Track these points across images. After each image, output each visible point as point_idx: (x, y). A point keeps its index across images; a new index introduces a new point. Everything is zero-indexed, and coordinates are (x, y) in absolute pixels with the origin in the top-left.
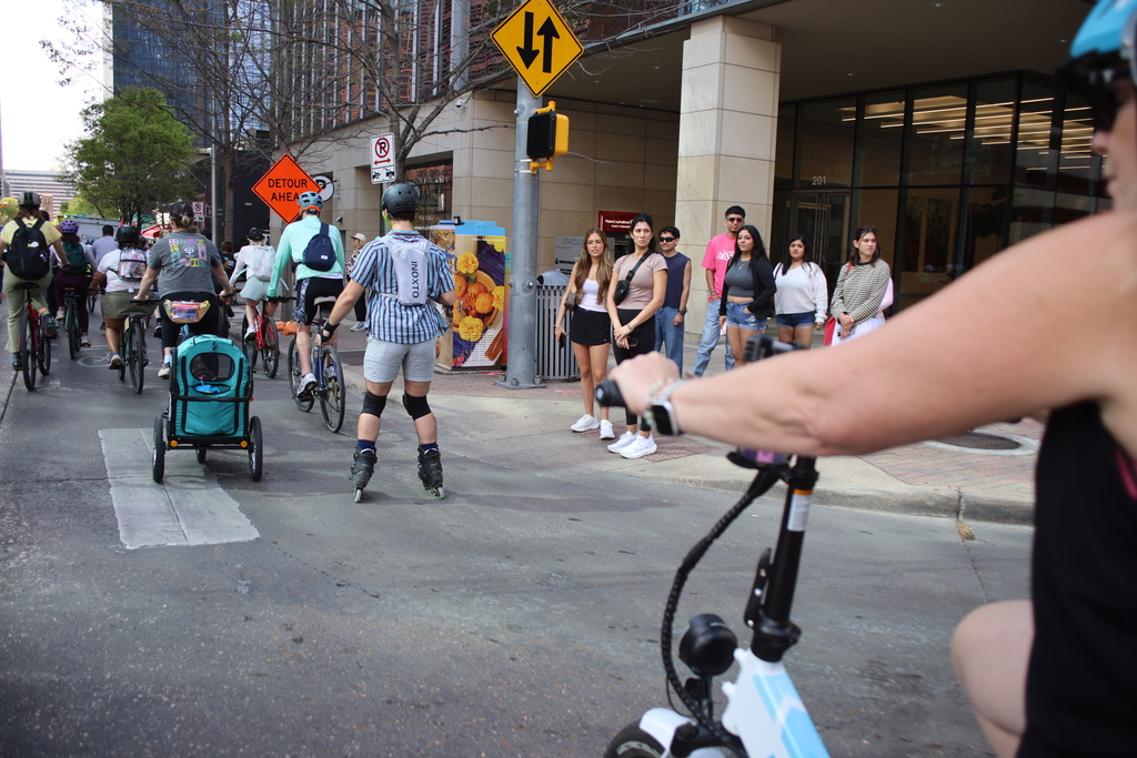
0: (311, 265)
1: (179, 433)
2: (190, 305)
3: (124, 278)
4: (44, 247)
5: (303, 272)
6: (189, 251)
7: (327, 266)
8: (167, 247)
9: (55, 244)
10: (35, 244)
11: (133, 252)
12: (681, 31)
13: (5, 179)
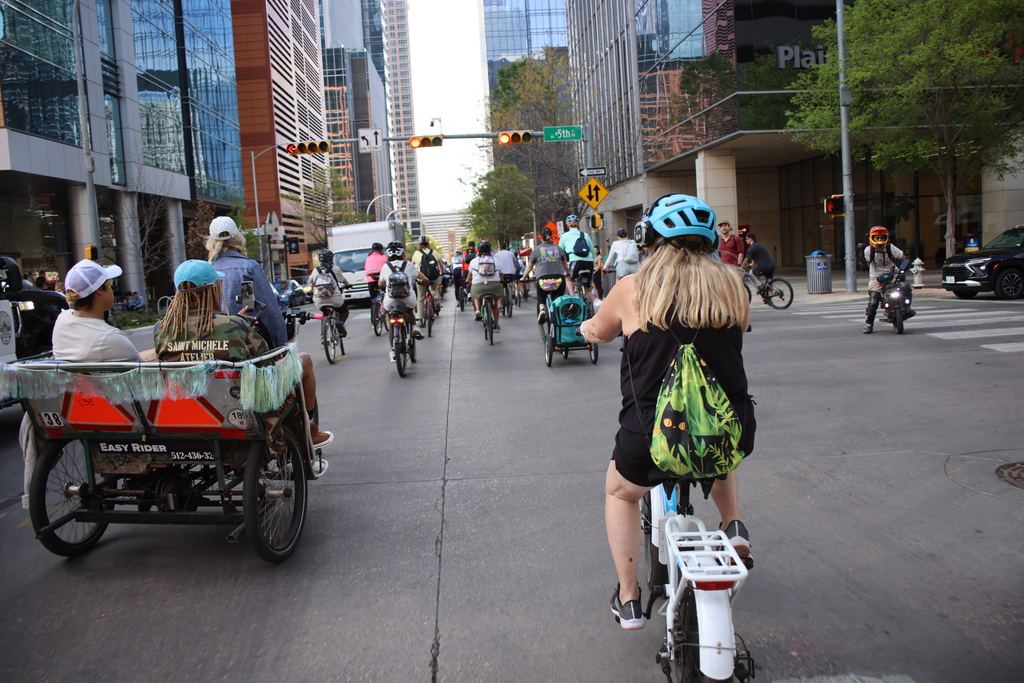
0: (578, 253)
1: (558, 343)
2: (551, 281)
3: (481, 274)
4: (436, 263)
5: (573, 258)
6: (550, 253)
7: (585, 255)
8: (539, 252)
10: (432, 262)
11: (486, 258)
12: (695, 155)
13: (423, 221)
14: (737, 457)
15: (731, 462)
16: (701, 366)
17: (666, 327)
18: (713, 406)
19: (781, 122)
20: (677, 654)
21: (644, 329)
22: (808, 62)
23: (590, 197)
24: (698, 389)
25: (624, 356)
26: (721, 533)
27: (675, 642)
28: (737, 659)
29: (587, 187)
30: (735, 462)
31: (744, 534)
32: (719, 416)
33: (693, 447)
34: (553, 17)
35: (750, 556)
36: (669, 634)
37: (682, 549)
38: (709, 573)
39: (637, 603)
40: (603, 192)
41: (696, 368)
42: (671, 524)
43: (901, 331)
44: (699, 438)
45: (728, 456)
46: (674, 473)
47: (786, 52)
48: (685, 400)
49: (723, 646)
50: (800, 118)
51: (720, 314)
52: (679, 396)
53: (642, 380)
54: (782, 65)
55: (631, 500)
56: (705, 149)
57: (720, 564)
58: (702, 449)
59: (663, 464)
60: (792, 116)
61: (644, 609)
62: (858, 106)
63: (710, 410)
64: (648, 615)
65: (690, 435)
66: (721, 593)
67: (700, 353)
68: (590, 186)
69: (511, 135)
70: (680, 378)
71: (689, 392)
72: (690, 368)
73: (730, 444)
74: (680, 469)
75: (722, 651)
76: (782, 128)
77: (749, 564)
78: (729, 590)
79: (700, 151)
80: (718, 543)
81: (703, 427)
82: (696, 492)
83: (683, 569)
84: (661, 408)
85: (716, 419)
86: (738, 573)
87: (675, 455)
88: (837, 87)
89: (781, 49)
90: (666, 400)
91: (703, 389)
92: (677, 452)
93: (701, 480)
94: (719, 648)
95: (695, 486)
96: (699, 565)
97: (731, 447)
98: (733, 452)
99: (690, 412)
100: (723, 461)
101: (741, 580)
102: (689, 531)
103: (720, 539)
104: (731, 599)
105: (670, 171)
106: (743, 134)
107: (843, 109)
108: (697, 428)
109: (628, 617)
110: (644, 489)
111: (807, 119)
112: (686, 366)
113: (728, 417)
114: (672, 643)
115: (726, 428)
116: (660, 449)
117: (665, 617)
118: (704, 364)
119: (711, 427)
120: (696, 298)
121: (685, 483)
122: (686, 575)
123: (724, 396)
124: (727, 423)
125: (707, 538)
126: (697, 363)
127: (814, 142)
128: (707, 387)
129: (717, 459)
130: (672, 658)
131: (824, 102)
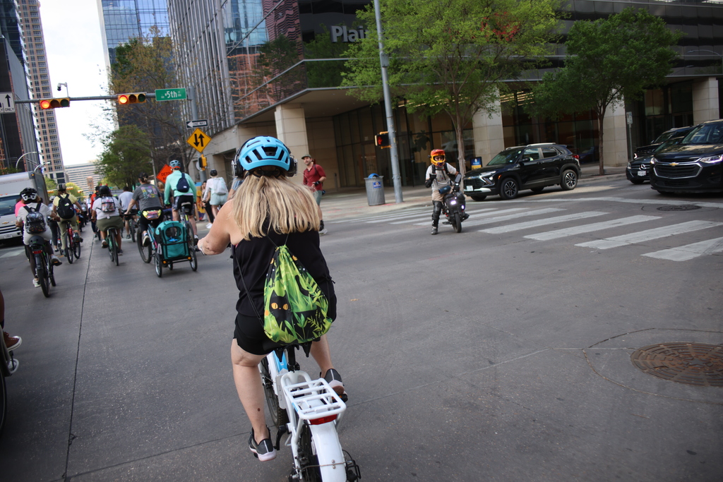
0: (180, 189)
2: (153, 212)
3: (104, 212)
4: (71, 205)
5: (177, 194)
6: (150, 191)
7: (186, 191)
8: (141, 191)
9: (75, 203)
10: (67, 204)
11: (107, 198)
12: (274, 109)
13: (66, 172)
14: (327, 324)
15: (324, 328)
16: (294, 261)
17: (264, 235)
18: (306, 289)
19: (337, 82)
20: (303, 474)
21: (247, 239)
22: (353, 37)
23: (197, 144)
24: (293, 278)
25: (235, 262)
26: (322, 380)
27: (301, 465)
28: (347, 468)
29: (193, 136)
30: (326, 327)
31: (338, 378)
32: (311, 296)
33: (296, 321)
34: (157, 15)
35: (345, 392)
36: (296, 460)
37: (295, 397)
38: (318, 412)
39: (268, 440)
40: (206, 139)
41: (290, 263)
42: (285, 380)
43: (460, 230)
44: (299, 314)
45: (322, 324)
46: (284, 343)
47: (337, 30)
48: (285, 288)
49: (336, 463)
50: (351, 77)
51: (303, 222)
52: (281, 285)
53: (251, 276)
54: (335, 40)
55: (252, 366)
56: (281, 104)
57: (325, 403)
58: (302, 322)
59: (275, 337)
60: (346, 77)
61: (274, 444)
62: (393, 68)
63: (304, 293)
64: (278, 448)
65: (293, 313)
66: (329, 424)
67: (292, 251)
68: (196, 135)
69: (128, 96)
70: (280, 272)
71: (287, 281)
72: (285, 263)
73: (322, 315)
74: (288, 339)
75: (336, 466)
76: (339, 85)
77: (344, 399)
78: (334, 421)
79: (277, 105)
80: (321, 388)
81: (301, 305)
82: (299, 353)
83: (299, 412)
84: (268, 296)
85: (309, 298)
86: (339, 407)
87: (283, 329)
88: (377, 55)
89: (334, 28)
90: (271, 289)
91: (297, 278)
92: (284, 327)
93: (302, 344)
94: (334, 464)
95: (298, 349)
96: (310, 407)
97: (322, 317)
98: (324, 320)
99: (290, 296)
100: (318, 328)
101: (342, 413)
102: (298, 383)
103: (322, 384)
104: (336, 426)
105: (255, 123)
106: (310, 91)
107: (383, 70)
108: (297, 307)
109: (263, 452)
110: (262, 357)
111: (357, 78)
112: (283, 262)
113: (317, 295)
114: (299, 467)
115: (318, 304)
116: (271, 326)
117: (290, 447)
118: (295, 259)
119: (307, 304)
120: (283, 212)
121: (291, 348)
122: (302, 416)
123: (313, 281)
124: (318, 300)
125: (312, 385)
126: (291, 259)
127: (363, 95)
128: (300, 275)
129: (314, 327)
130: (301, 477)
131: (368, 65)
